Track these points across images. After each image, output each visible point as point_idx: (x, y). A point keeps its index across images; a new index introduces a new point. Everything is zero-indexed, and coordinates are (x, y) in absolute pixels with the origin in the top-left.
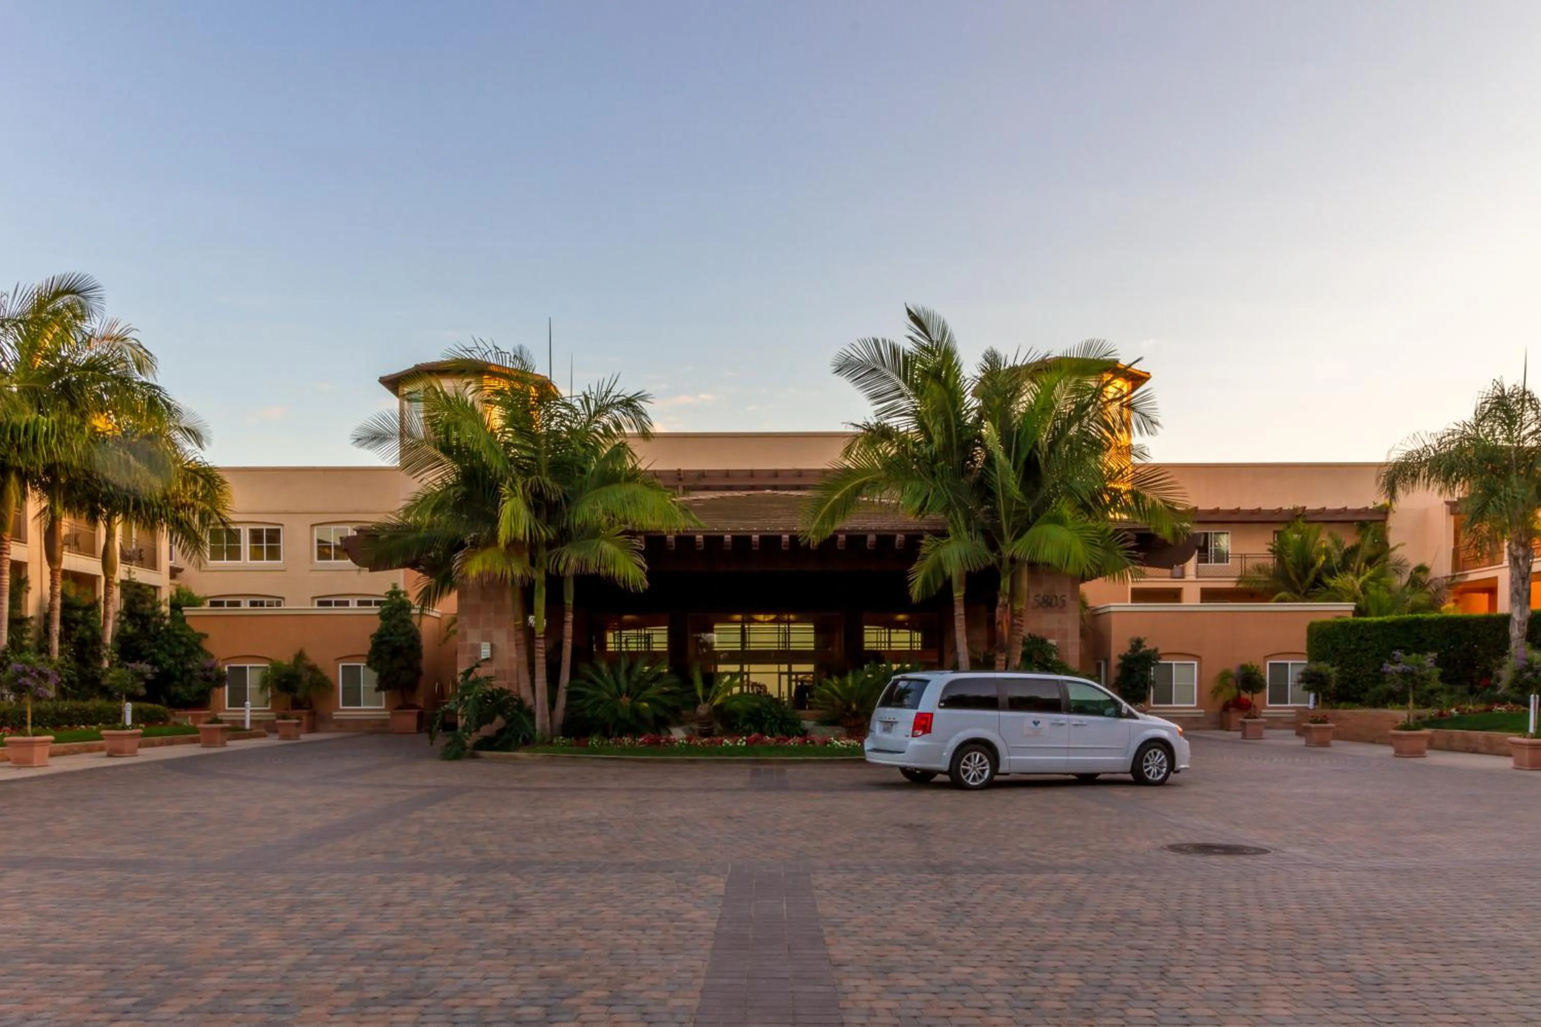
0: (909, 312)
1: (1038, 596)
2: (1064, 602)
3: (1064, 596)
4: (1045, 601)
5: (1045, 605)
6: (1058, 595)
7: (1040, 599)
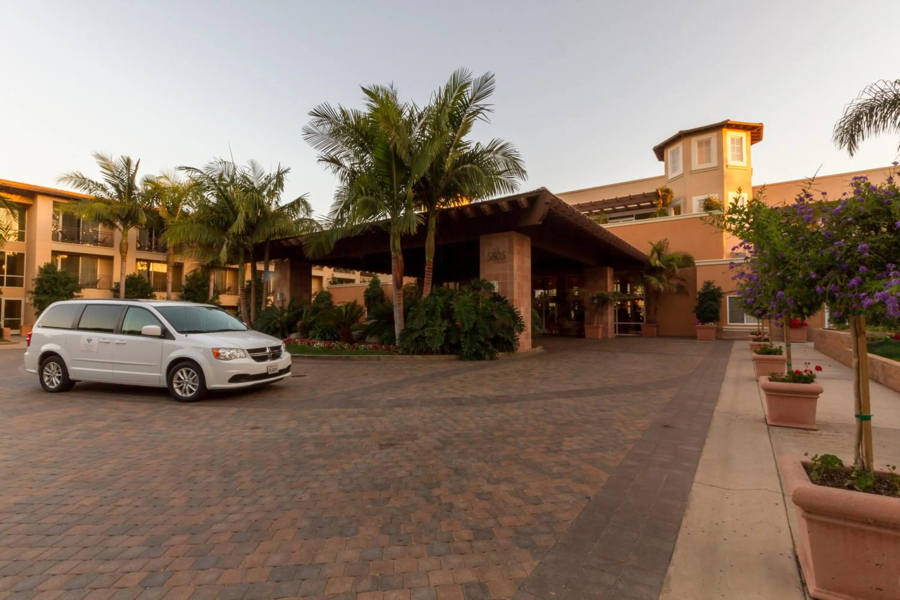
0: (364, 89)
1: (490, 253)
2: (504, 255)
3: (504, 252)
4: (494, 256)
5: (493, 258)
6: (501, 251)
7: (491, 255)
